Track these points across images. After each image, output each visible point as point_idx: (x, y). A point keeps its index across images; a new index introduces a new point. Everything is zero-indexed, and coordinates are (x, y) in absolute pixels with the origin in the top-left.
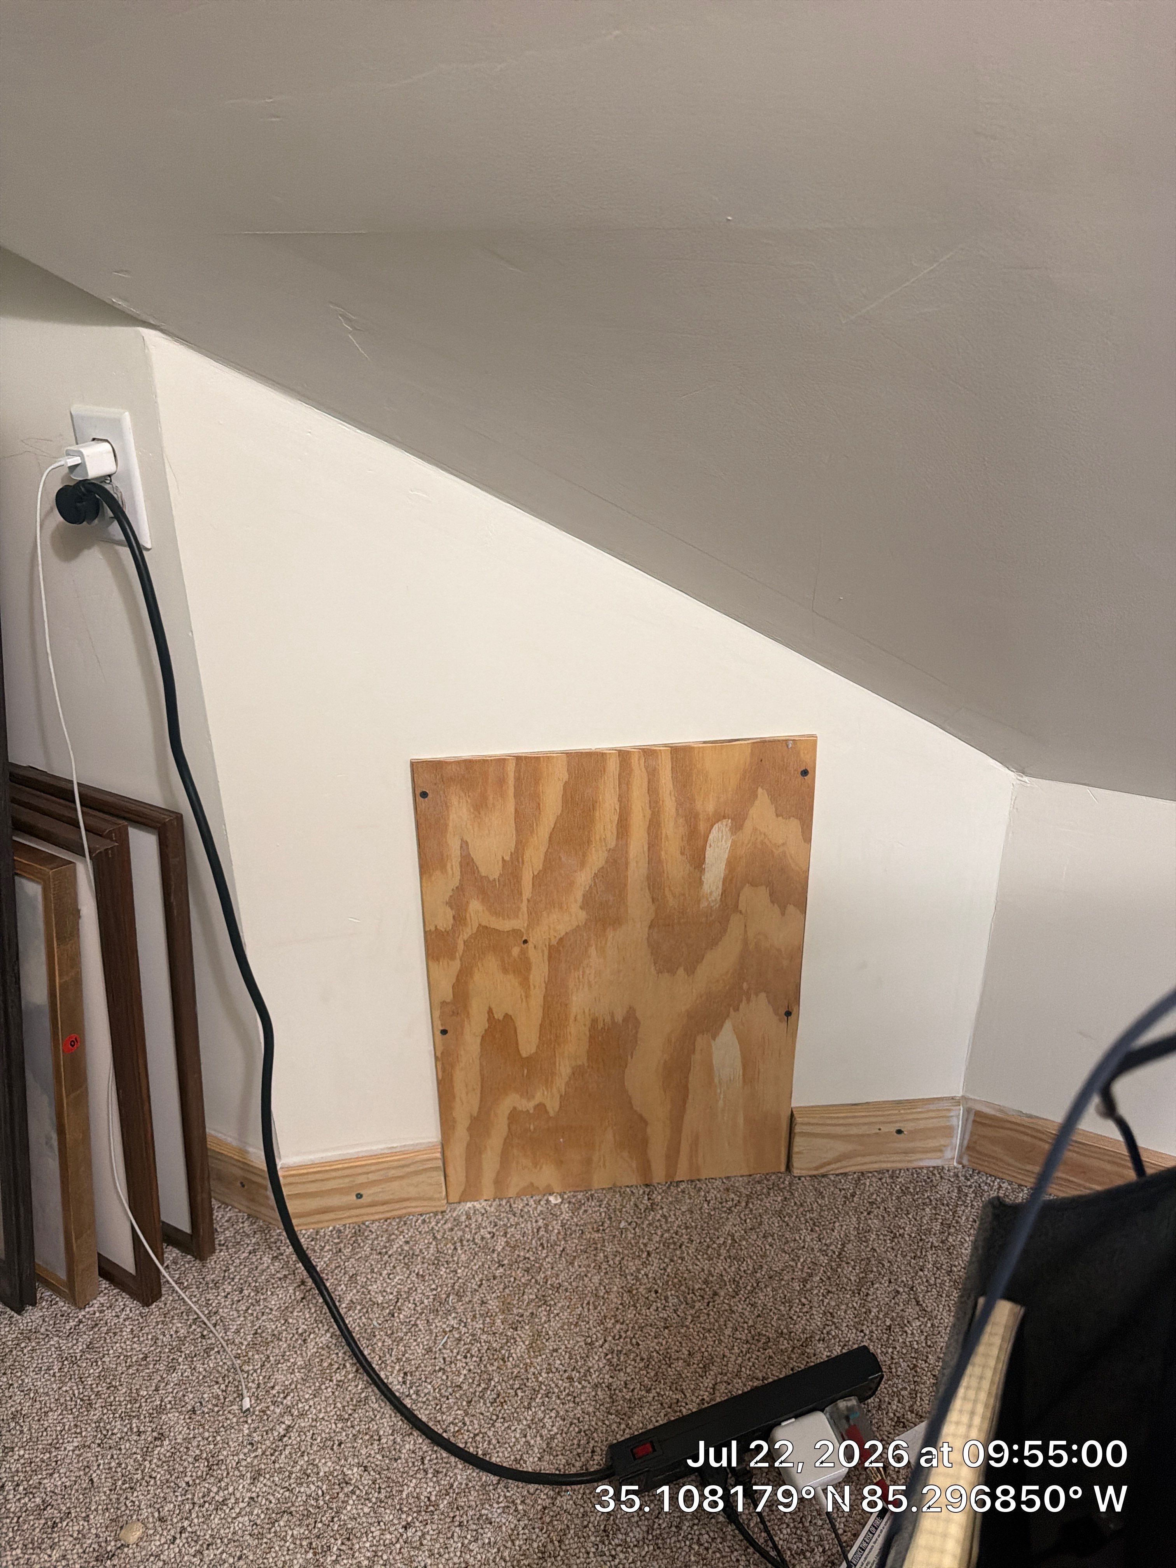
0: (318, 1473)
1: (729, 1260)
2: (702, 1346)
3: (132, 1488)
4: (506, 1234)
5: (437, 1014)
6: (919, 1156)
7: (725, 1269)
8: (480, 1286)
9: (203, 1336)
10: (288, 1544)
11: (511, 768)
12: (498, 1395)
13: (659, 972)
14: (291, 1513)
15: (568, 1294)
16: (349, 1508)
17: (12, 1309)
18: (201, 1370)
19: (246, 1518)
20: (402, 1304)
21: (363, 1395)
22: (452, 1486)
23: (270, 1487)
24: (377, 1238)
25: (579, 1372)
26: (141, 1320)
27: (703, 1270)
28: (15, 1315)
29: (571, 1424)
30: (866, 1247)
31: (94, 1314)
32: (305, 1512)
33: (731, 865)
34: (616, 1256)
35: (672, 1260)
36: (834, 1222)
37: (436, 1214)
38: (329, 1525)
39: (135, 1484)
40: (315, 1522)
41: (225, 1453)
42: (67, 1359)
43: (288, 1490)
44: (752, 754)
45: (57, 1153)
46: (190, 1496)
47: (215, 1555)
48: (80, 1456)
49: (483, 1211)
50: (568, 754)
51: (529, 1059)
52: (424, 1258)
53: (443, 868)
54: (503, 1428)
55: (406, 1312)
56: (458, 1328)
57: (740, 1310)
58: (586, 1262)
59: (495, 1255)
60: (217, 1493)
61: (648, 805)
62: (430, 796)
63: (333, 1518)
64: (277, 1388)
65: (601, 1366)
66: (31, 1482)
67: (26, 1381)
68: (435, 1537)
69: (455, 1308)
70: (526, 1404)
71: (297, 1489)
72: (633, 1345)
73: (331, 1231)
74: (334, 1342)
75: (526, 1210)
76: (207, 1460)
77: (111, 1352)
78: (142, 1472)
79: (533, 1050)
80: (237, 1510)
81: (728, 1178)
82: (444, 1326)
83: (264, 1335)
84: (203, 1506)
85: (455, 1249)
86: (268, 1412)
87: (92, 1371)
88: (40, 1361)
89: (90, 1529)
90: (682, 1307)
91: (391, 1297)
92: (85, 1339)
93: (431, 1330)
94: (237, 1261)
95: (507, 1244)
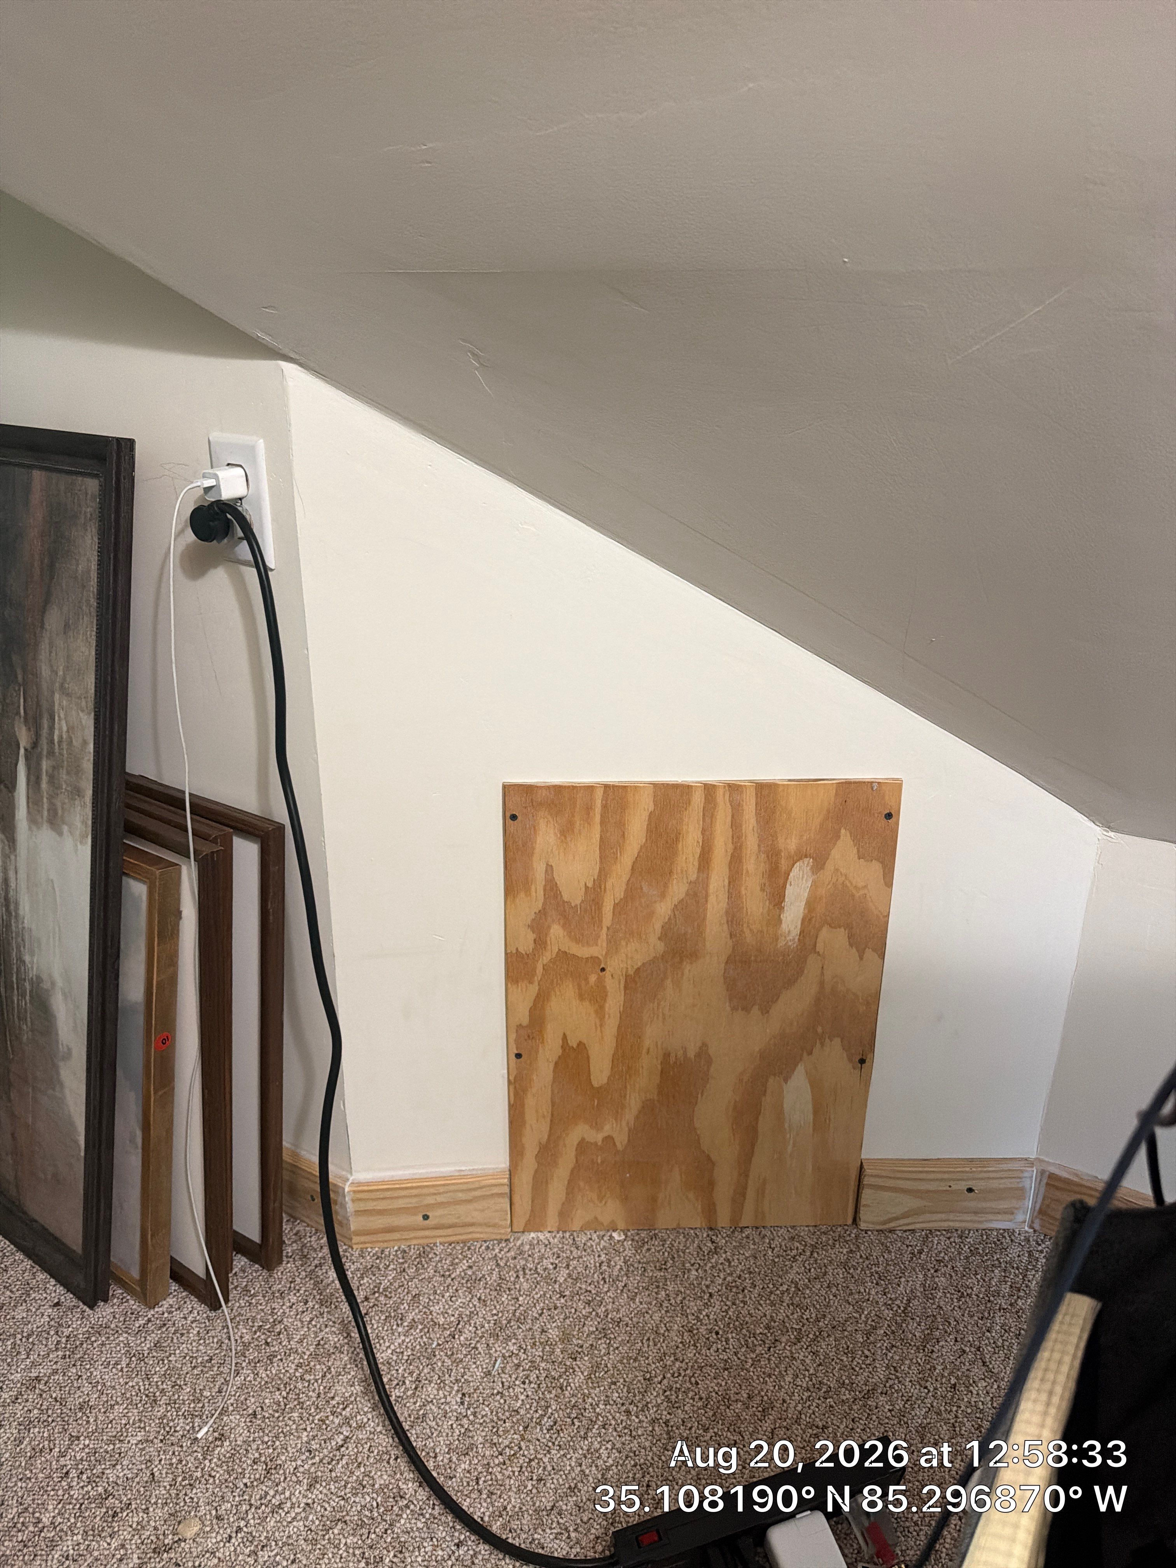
0: (374, 1485)
1: (791, 1307)
2: (762, 1390)
3: (191, 1485)
4: (568, 1266)
5: (513, 1036)
6: (990, 1217)
7: (787, 1316)
8: (540, 1315)
9: (267, 1344)
10: (341, 1552)
11: (599, 794)
12: (555, 1423)
13: (734, 1009)
14: (345, 1522)
15: (628, 1329)
16: (402, 1521)
17: (84, 1304)
18: (264, 1375)
19: (301, 1523)
20: (464, 1327)
21: (421, 1412)
22: (505, 1508)
23: (326, 1495)
24: (440, 1261)
25: (637, 1407)
26: (208, 1324)
27: (765, 1315)
28: (88, 1309)
29: (627, 1458)
30: (932, 1304)
31: (163, 1314)
32: (360, 1522)
33: (810, 905)
34: (677, 1295)
35: (734, 1304)
36: (900, 1277)
37: (500, 1241)
38: (382, 1537)
39: (195, 1481)
40: (369, 1533)
41: (283, 1458)
42: (134, 1355)
43: (344, 1499)
44: (836, 794)
45: (140, 1150)
46: (245, 1497)
47: (269, 1557)
48: (144, 1449)
49: (547, 1242)
50: (655, 785)
51: (600, 1087)
52: (486, 1284)
53: (528, 891)
54: (558, 1455)
55: (467, 1334)
56: (517, 1355)
57: (801, 1357)
58: (648, 1300)
59: (557, 1286)
60: (273, 1497)
61: (730, 840)
62: (520, 818)
63: (386, 1530)
64: (337, 1398)
65: (659, 1401)
66: (94, 1471)
67: (95, 1373)
68: (487, 1557)
69: (515, 1334)
70: (582, 1433)
71: (353, 1499)
72: (691, 1383)
73: (396, 1251)
74: (395, 1358)
75: (589, 1244)
76: (265, 1463)
77: (178, 1352)
78: (202, 1469)
79: (605, 1081)
80: (293, 1515)
81: (793, 1227)
82: (504, 1351)
83: (326, 1346)
84: (258, 1508)
85: (517, 1276)
86: (327, 1422)
87: (158, 1369)
88: (108, 1356)
89: (148, 1522)
90: (743, 1350)
91: (452, 1319)
92: (153, 1337)
93: (490, 1354)
94: (304, 1273)
95: (570, 1275)
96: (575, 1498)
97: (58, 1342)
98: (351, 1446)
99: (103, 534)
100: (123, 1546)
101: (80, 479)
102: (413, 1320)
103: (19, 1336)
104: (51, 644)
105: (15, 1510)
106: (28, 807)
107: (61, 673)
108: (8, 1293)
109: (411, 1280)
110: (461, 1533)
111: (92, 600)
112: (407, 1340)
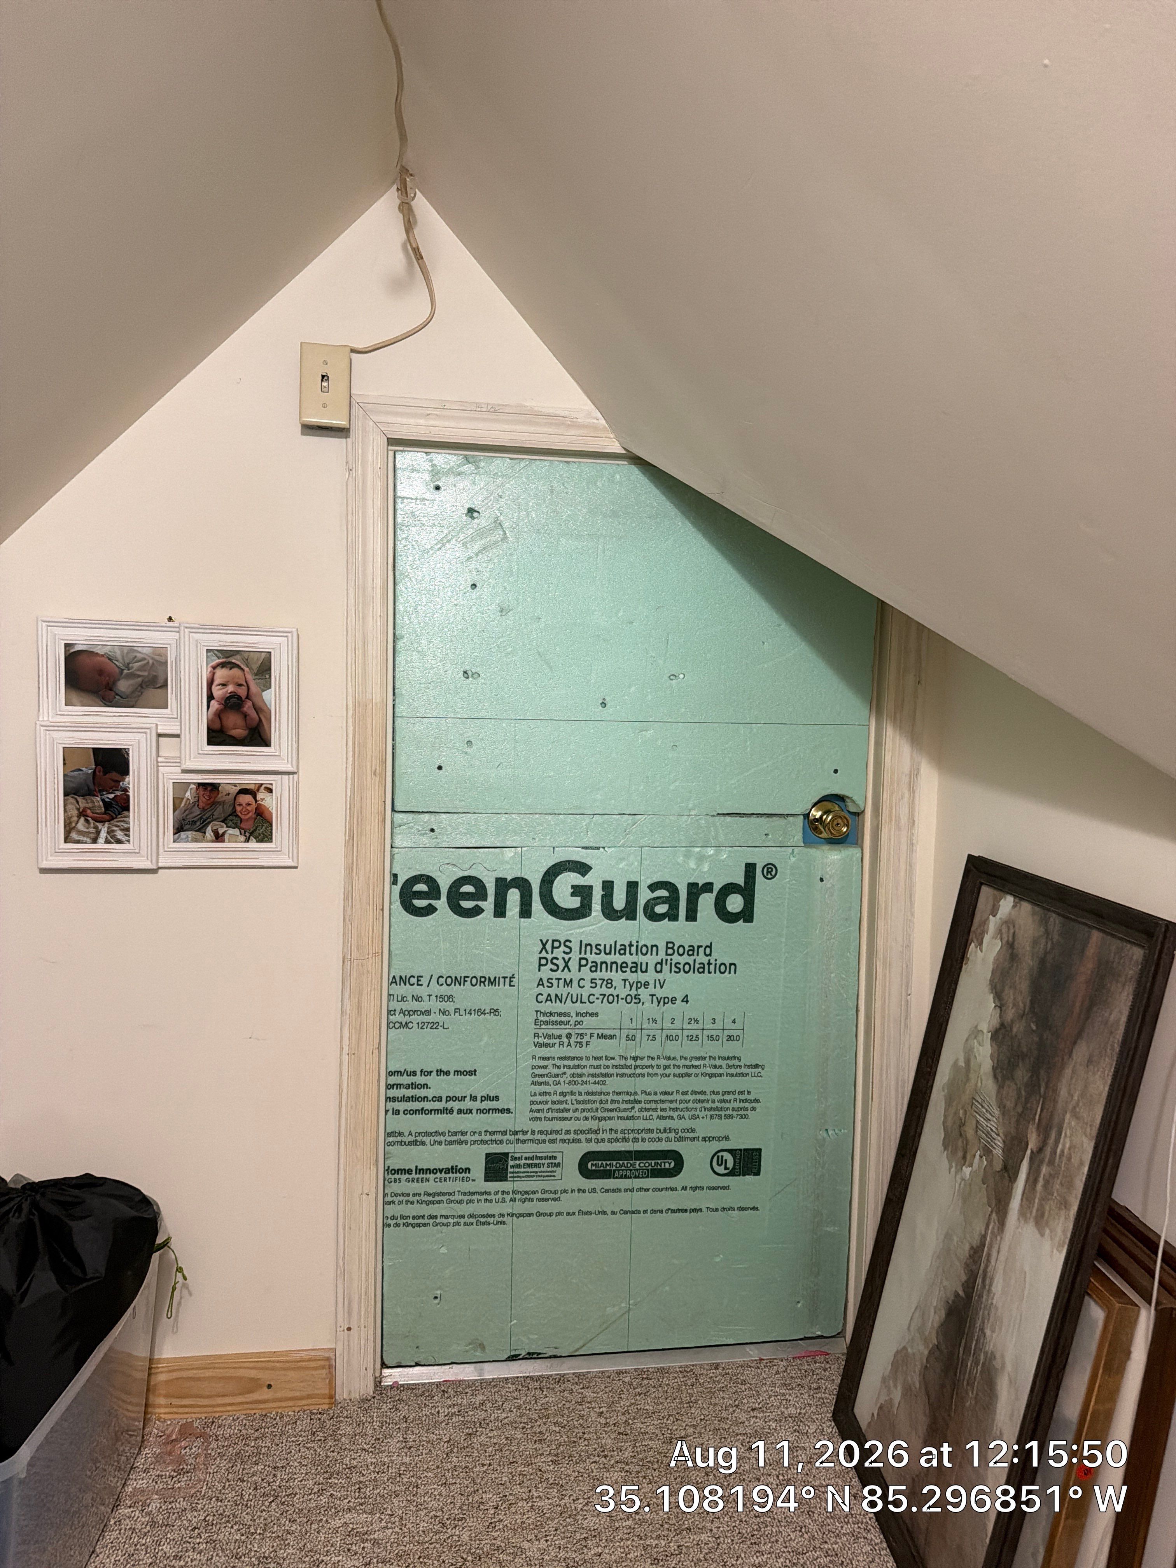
99: (1137, 996)
101: (1129, 946)
104: (1074, 1072)
106: (1022, 1199)
107: (1076, 1098)
111: (1116, 1045)
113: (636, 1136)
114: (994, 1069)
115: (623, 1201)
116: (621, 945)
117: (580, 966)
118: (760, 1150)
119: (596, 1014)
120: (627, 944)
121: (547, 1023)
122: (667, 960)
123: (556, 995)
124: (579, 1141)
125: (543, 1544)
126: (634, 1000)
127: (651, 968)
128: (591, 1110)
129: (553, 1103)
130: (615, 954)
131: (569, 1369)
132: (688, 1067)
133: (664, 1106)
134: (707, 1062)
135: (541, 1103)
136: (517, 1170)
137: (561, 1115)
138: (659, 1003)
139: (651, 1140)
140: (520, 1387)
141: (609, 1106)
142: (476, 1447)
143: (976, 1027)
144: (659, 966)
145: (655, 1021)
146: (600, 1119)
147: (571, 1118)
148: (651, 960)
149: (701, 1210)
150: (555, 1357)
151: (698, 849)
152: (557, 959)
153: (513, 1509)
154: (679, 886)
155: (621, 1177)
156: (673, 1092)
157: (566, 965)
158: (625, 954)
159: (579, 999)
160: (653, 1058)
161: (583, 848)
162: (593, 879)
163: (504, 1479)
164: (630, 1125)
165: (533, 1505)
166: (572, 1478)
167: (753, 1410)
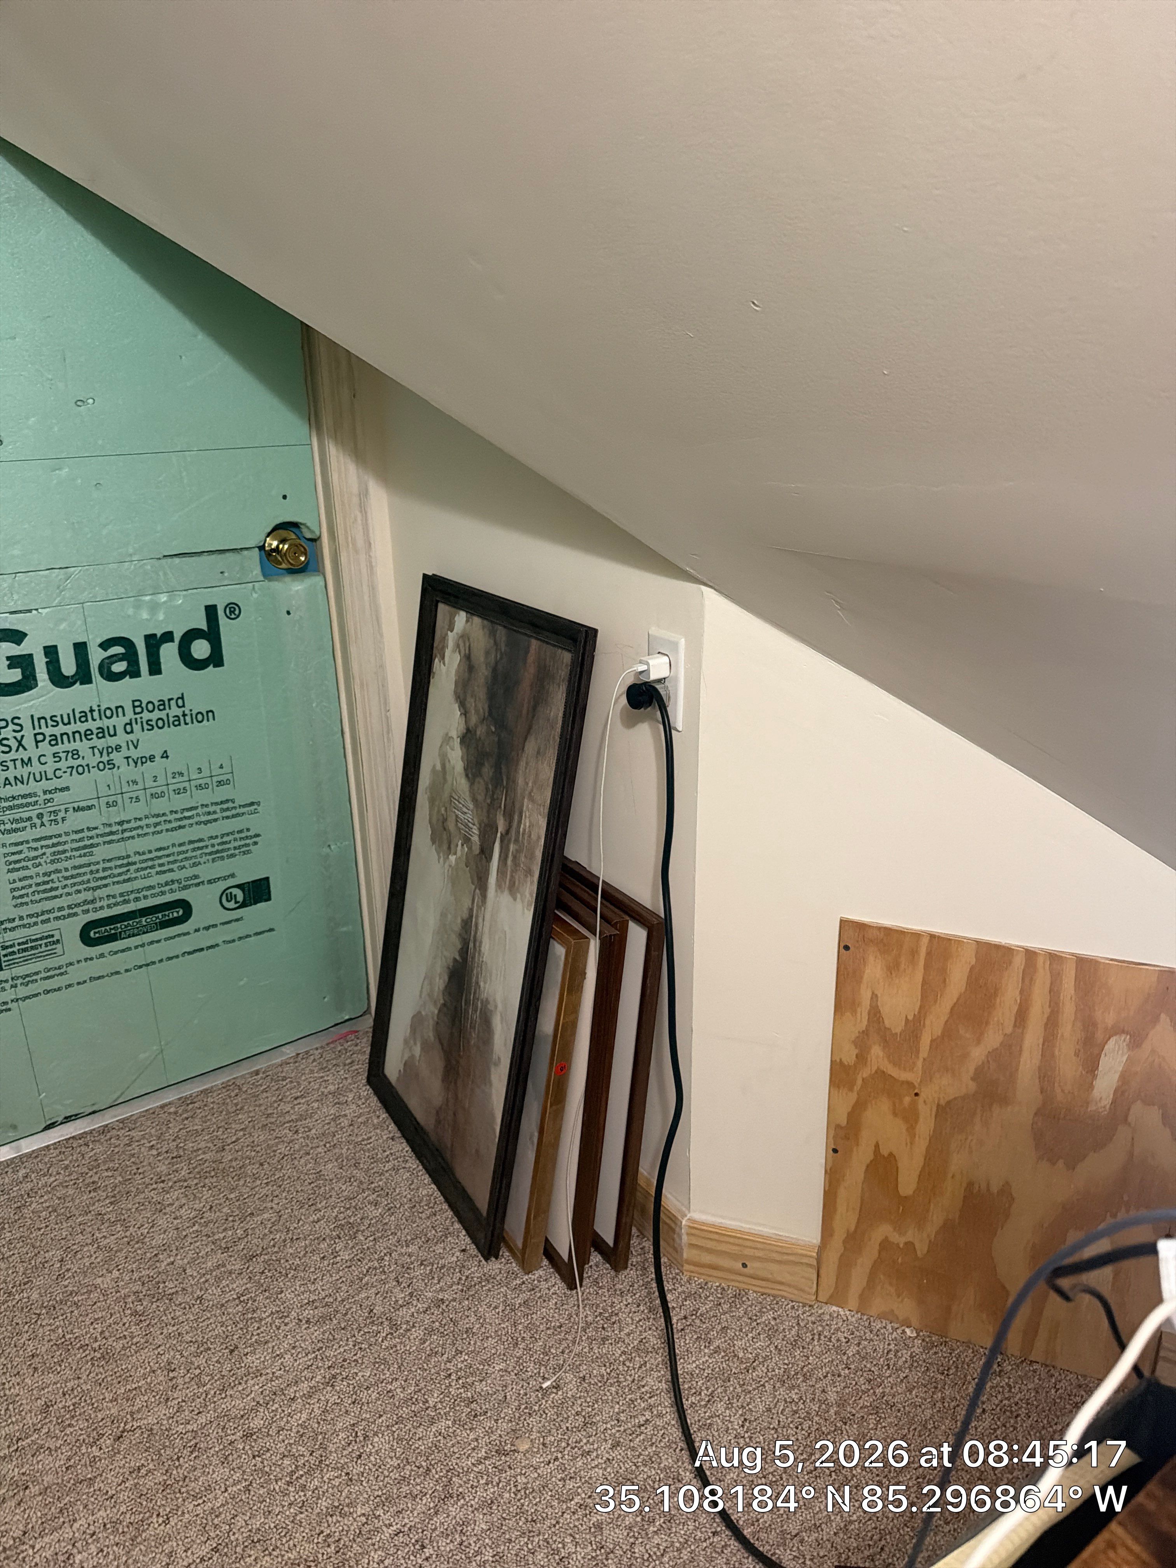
3: (530, 1414)
4: (859, 1344)
5: (832, 1132)
8: (825, 1377)
9: (603, 1328)
11: (925, 941)
13: (1039, 1158)
15: (899, 1414)
17: (482, 1256)
18: (596, 1351)
19: (601, 1471)
20: (758, 1366)
21: (708, 1421)
22: (758, 1520)
24: (751, 1306)
26: (564, 1298)
28: (483, 1260)
29: (869, 1520)
31: (534, 1281)
33: (1124, 1078)
39: (533, 1412)
41: (598, 1418)
42: (509, 1305)
44: (1159, 980)
45: (535, 1148)
46: (566, 1437)
48: (502, 1376)
49: (845, 1318)
50: (978, 942)
51: (906, 1197)
52: (785, 1336)
53: (854, 1011)
55: (759, 1372)
56: (797, 1403)
58: (923, 1395)
59: (845, 1358)
60: (586, 1444)
61: (1048, 1005)
62: (852, 949)
66: (468, 1380)
67: (480, 1310)
68: (734, 1552)
69: (799, 1386)
73: (717, 1287)
74: (697, 1372)
75: (882, 1331)
76: (584, 1417)
77: (539, 1313)
78: (540, 1406)
79: (911, 1192)
80: (596, 1463)
82: (786, 1396)
84: (573, 1448)
85: (813, 1339)
86: (636, 1403)
87: (523, 1321)
88: (492, 1300)
89: (497, 1429)
91: (750, 1356)
92: (524, 1296)
93: (775, 1397)
94: (641, 1282)
95: (858, 1353)
96: (816, 1535)
97: (460, 1279)
98: (650, 1428)
100: (477, 1440)
101: (560, 651)
102: (718, 1347)
103: (435, 1266)
104: (527, 763)
105: (413, 1388)
106: (497, 874)
107: (530, 785)
108: (434, 1232)
109: (725, 1313)
110: (718, 1526)
111: (557, 736)
112: (710, 1361)
113: (137, 895)
114: (466, 769)
115: (136, 957)
116: (81, 712)
117: (37, 742)
118: (267, 879)
119: (67, 788)
120: (87, 710)
121: (10, 808)
122: (136, 719)
123: (16, 778)
124: (75, 914)
125: (116, 1273)
126: (107, 767)
127: (120, 730)
128: (83, 883)
129: (38, 885)
130: (75, 723)
131: (112, 1118)
132: (180, 819)
133: (161, 861)
134: (199, 810)
135: (23, 888)
136: (11, 957)
137: (49, 895)
138: (136, 763)
139: (154, 896)
140: (63, 1150)
141: (101, 874)
142: (28, 1216)
143: (447, 734)
144: (128, 727)
145: (135, 782)
146: (94, 889)
147: (61, 895)
148: (119, 722)
149: (217, 945)
150: (94, 1112)
151: (148, 598)
152: (7, 739)
153: (79, 1256)
154: (134, 640)
155: (129, 937)
156: (168, 847)
157: (20, 744)
158: (87, 721)
159: (44, 776)
160: (140, 819)
161: (12, 613)
162: (33, 647)
163: (64, 1234)
164: (127, 887)
165: (98, 1247)
166: (133, 1210)
167: (296, 1099)
